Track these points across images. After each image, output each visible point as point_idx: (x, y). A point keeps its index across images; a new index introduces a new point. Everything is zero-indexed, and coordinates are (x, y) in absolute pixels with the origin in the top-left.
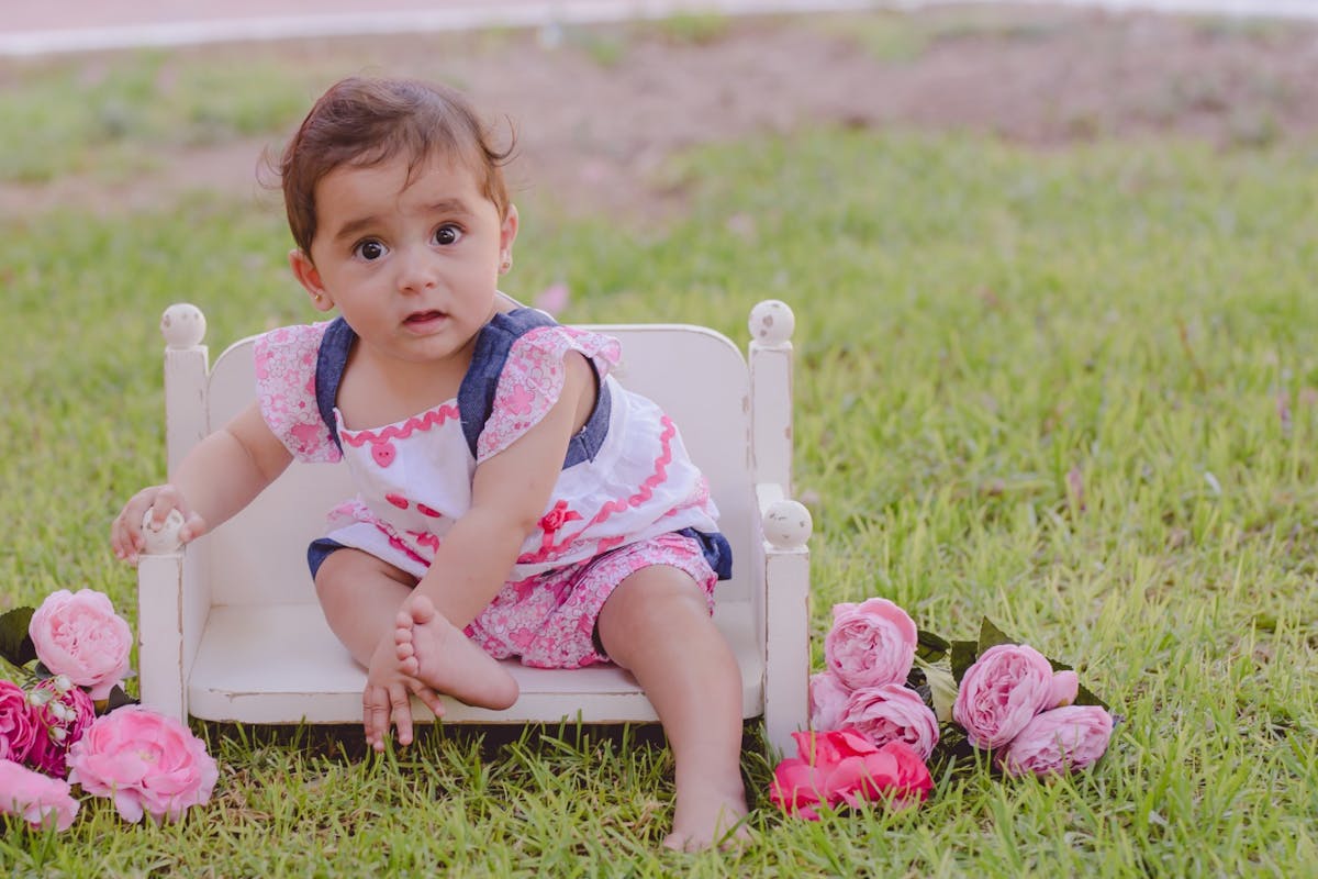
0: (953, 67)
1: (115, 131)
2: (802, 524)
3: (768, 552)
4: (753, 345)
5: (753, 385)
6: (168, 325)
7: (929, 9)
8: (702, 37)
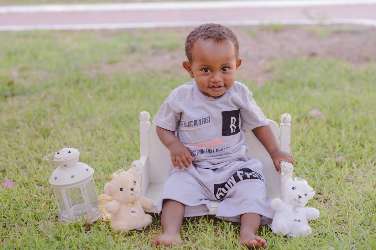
0: (336, 40)
1: (133, 50)
2: (291, 169)
3: (283, 175)
4: (281, 124)
5: (281, 134)
6: (141, 116)
7: (332, 25)
8: (277, 30)
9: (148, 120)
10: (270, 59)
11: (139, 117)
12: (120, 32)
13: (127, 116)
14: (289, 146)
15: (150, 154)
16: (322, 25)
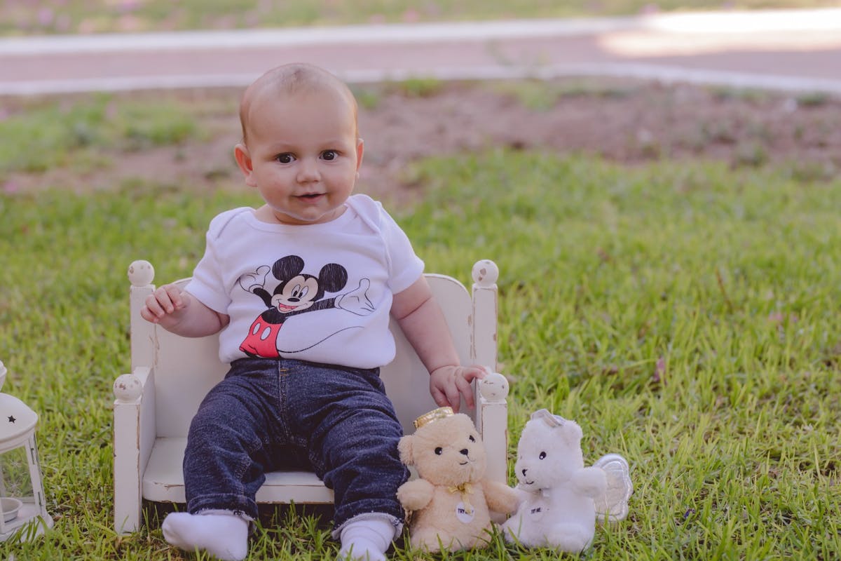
0: (573, 114)
1: (82, 142)
2: (503, 386)
3: (483, 403)
4: (474, 286)
5: (474, 309)
6: (132, 272)
7: (558, 79)
8: (425, 92)
9: (150, 282)
10: (416, 157)
11: (129, 273)
12: (47, 102)
13: (85, 287)
14: (495, 339)
15: (156, 364)
16: (533, 80)
